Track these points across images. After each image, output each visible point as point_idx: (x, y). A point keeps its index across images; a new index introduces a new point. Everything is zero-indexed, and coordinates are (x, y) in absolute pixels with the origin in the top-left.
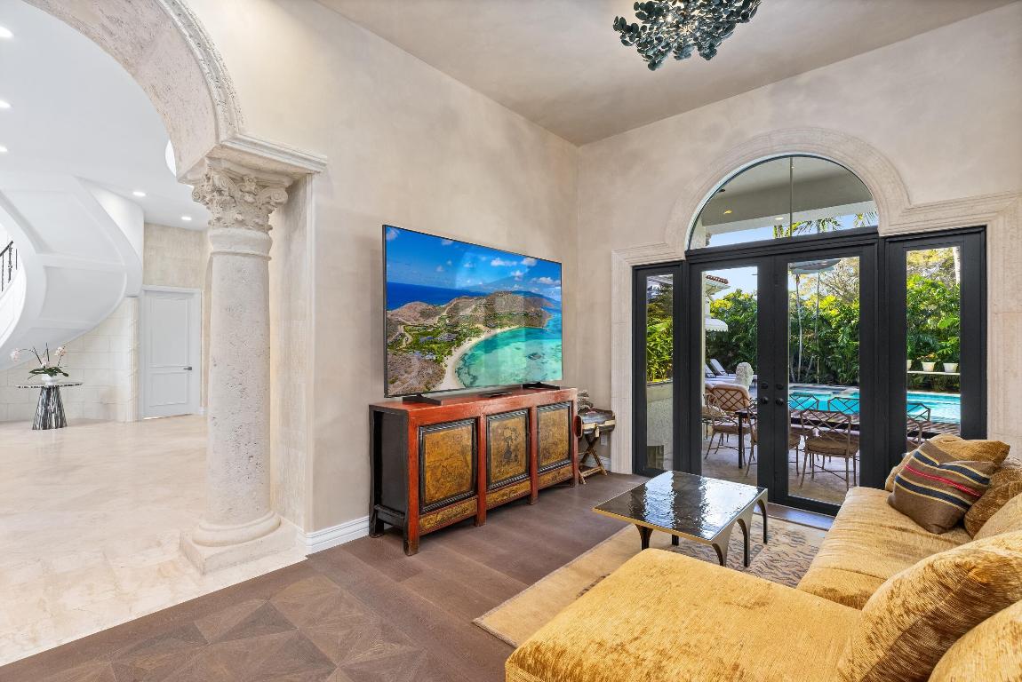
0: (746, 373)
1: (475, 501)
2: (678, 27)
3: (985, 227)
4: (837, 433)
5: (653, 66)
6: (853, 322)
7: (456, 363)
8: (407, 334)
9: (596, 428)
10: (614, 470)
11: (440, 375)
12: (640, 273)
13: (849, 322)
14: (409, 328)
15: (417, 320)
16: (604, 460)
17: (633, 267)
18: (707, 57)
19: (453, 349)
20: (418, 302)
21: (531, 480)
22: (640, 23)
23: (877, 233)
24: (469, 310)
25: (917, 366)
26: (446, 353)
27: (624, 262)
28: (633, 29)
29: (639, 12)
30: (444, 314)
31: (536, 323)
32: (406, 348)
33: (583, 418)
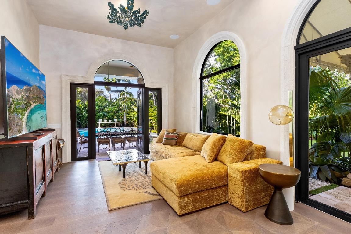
1: (44, 184)
3: (161, 89)
6: (86, 108)
7: (26, 120)
8: (13, 103)
10: (64, 162)
11: (22, 126)
12: (74, 86)
14: (13, 100)
15: (15, 96)
17: (71, 83)
18: (125, 29)
19: (25, 113)
20: (15, 86)
21: (52, 170)
22: (118, 10)
23: (144, 86)
24: (28, 93)
25: (103, 121)
26: (23, 114)
27: (68, 80)
28: (115, 9)
29: (121, 7)
30: (22, 94)
31: (42, 102)
32: (13, 111)
33: (60, 142)
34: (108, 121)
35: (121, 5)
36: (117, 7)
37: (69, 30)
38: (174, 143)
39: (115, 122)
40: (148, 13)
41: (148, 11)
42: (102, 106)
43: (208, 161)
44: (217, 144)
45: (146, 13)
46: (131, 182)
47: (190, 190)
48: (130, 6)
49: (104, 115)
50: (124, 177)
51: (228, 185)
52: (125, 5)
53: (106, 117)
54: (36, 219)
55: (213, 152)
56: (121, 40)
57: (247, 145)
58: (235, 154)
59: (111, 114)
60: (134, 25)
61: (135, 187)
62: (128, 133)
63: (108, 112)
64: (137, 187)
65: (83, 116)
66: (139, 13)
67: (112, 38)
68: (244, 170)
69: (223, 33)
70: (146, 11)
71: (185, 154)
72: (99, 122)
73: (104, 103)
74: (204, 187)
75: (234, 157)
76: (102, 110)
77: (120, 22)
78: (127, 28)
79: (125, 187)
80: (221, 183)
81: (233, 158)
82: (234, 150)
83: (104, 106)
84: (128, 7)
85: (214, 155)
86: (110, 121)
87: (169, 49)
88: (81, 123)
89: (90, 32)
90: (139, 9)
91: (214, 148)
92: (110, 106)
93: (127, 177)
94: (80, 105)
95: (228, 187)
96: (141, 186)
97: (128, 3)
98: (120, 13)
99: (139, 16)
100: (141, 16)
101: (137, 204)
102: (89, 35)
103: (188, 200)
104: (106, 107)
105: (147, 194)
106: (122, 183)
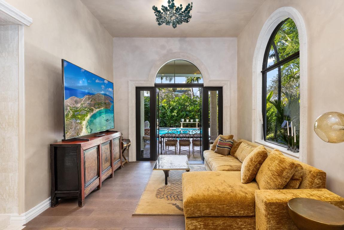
0: (147, 125)
1: (99, 179)
2: (171, 17)
3: (222, 87)
4: (184, 140)
5: (159, 24)
6: (171, 108)
7: (86, 124)
8: (71, 111)
9: (127, 146)
10: (130, 161)
11: (81, 129)
12: (139, 90)
13: (170, 108)
14: (71, 108)
15: (74, 105)
16: (127, 158)
17: (136, 87)
18: (174, 27)
19: (85, 118)
20: (74, 97)
21: (112, 168)
22: (162, 11)
23: (203, 85)
24: (90, 101)
25: (185, 121)
26: (83, 119)
27: (133, 85)
28: (159, 12)
29: (163, 8)
30: (82, 102)
31: (108, 107)
32: (71, 117)
33: (123, 142)
34: (190, 121)
35: (163, 6)
36: (160, 8)
37: (134, 38)
38: (226, 153)
39: (196, 122)
40: (192, 7)
41: (191, 5)
42: (184, 105)
43: (242, 181)
44: (253, 160)
45: (189, 8)
46: (170, 190)
47: (199, 212)
48: (170, 4)
49: (187, 115)
50: (166, 184)
51: (255, 216)
52: (166, 5)
53: (188, 116)
54: (83, 208)
55: (249, 170)
56: (179, 38)
57: (287, 167)
58: (271, 178)
59: (192, 113)
60: (182, 22)
61: (169, 197)
62: (192, 136)
63: (190, 111)
64: (171, 197)
65: (168, 116)
66: (181, 9)
67: (170, 38)
68: (268, 202)
69: (281, 9)
70: (189, 5)
71: (228, 168)
72: (182, 122)
73: (187, 102)
74: (217, 212)
75: (269, 181)
76: (185, 109)
77: (168, 23)
78: (176, 27)
79: (160, 194)
80: (242, 212)
81: (268, 183)
82: (271, 171)
83: (186, 105)
84: (169, 6)
85: (249, 175)
86: (192, 120)
87: (231, 39)
88: (166, 122)
89: (151, 36)
90: (181, 5)
91: (250, 166)
92: (192, 105)
93: (169, 184)
94: (166, 105)
95: (255, 219)
96: (175, 196)
97: (169, 2)
98: (164, 14)
99: (182, 12)
100: (184, 11)
101: (158, 215)
102: (150, 39)
103: (197, 224)
104: (188, 106)
105: (174, 206)
106: (160, 190)
